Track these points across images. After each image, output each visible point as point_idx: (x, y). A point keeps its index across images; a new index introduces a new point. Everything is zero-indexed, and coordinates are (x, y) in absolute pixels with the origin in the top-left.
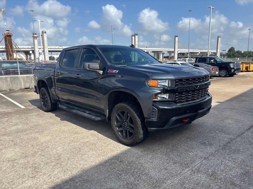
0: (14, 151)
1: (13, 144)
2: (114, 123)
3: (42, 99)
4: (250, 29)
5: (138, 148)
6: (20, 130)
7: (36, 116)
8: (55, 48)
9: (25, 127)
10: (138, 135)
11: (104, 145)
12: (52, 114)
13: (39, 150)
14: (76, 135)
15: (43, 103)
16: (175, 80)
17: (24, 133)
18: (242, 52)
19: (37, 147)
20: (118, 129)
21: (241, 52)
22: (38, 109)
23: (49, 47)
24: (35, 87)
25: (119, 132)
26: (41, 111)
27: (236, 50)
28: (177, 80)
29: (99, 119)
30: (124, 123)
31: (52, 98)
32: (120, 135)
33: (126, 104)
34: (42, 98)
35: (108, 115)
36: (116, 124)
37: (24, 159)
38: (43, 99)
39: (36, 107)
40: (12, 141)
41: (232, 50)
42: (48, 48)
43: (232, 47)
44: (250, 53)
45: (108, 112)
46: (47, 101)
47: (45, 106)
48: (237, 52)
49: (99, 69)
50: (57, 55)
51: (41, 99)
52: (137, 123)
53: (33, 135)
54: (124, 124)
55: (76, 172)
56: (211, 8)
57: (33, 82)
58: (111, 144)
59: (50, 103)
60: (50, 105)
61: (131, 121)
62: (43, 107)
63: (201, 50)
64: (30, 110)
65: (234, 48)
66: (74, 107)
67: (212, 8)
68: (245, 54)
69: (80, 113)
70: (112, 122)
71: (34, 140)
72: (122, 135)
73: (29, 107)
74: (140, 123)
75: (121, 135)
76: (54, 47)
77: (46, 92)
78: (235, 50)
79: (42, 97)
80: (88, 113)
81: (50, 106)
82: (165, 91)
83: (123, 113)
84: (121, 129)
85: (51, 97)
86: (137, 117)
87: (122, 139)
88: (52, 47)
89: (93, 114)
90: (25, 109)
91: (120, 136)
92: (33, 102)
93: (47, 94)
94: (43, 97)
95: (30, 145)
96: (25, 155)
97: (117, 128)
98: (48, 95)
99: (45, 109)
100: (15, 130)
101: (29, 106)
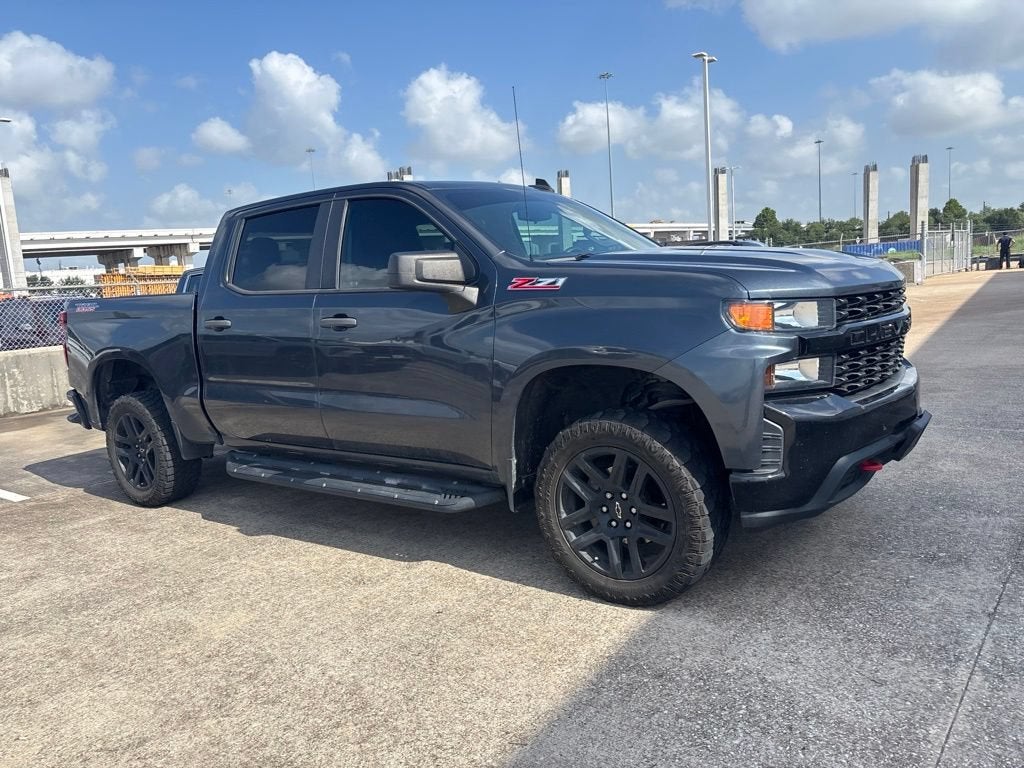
0: (104, 700)
1: (77, 670)
2: (552, 512)
3: (122, 451)
4: (819, 142)
5: (687, 612)
6: (69, 599)
7: (107, 529)
8: (52, 240)
9: (87, 583)
10: (697, 552)
11: (524, 614)
12: (181, 511)
13: (234, 680)
14: (363, 591)
15: (124, 469)
16: (836, 298)
17: (102, 612)
18: (803, 226)
19: (212, 667)
20: (574, 538)
21: (798, 225)
22: (96, 499)
23: (27, 236)
24: (76, 397)
25: (582, 550)
26: (117, 504)
27: (781, 218)
28: (842, 297)
29: (466, 502)
30: (605, 509)
31: (184, 439)
32: (589, 565)
33: (621, 421)
34: (119, 444)
35: (514, 480)
36: (564, 515)
37: (188, 733)
38: (126, 447)
39: (80, 491)
40: (65, 653)
41: (765, 219)
42: (23, 242)
43: (767, 209)
44: (830, 228)
45: (514, 467)
46: (152, 455)
47: (142, 479)
48: (784, 224)
49: (463, 280)
50: (60, 269)
51: (114, 448)
52: (689, 501)
53: (153, 614)
54: (608, 511)
55: (491, 751)
56: (704, 60)
57: (8, 384)
58: (552, 609)
59: (171, 463)
60: (170, 471)
61: (653, 493)
62: (130, 487)
63: (656, 222)
64: (56, 506)
65: (774, 212)
66: (310, 467)
67: (707, 58)
68: (812, 233)
69: (360, 488)
70: (545, 511)
71: (178, 637)
72: (605, 561)
73: (47, 495)
74: (703, 496)
75: (595, 564)
76: (47, 236)
77: (147, 412)
78: (776, 221)
79: (118, 437)
80: (398, 486)
81: (172, 478)
82: (805, 346)
83: (603, 462)
84: (590, 537)
85: (178, 431)
86: (685, 472)
87: (603, 581)
88: (37, 236)
89: (424, 487)
90: (28, 504)
91: (594, 568)
92: (54, 470)
93: (153, 421)
94: (125, 440)
95: (171, 664)
96: (176, 712)
97: (572, 534)
98: (156, 428)
99: (139, 494)
100: (43, 604)
101: (41, 489)
